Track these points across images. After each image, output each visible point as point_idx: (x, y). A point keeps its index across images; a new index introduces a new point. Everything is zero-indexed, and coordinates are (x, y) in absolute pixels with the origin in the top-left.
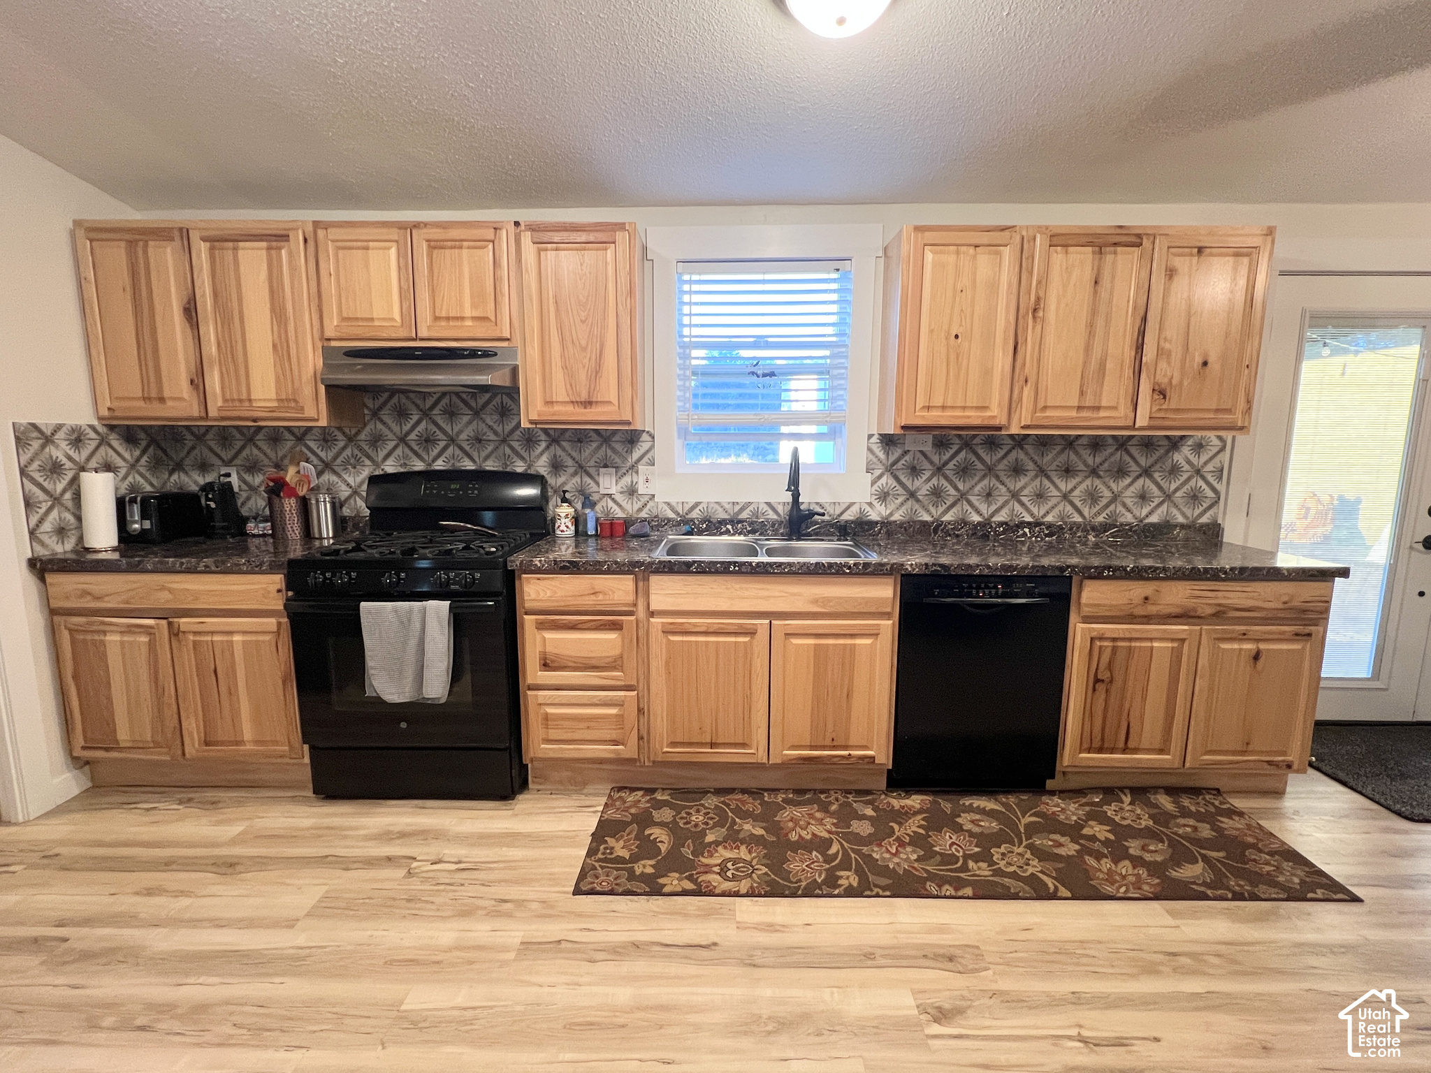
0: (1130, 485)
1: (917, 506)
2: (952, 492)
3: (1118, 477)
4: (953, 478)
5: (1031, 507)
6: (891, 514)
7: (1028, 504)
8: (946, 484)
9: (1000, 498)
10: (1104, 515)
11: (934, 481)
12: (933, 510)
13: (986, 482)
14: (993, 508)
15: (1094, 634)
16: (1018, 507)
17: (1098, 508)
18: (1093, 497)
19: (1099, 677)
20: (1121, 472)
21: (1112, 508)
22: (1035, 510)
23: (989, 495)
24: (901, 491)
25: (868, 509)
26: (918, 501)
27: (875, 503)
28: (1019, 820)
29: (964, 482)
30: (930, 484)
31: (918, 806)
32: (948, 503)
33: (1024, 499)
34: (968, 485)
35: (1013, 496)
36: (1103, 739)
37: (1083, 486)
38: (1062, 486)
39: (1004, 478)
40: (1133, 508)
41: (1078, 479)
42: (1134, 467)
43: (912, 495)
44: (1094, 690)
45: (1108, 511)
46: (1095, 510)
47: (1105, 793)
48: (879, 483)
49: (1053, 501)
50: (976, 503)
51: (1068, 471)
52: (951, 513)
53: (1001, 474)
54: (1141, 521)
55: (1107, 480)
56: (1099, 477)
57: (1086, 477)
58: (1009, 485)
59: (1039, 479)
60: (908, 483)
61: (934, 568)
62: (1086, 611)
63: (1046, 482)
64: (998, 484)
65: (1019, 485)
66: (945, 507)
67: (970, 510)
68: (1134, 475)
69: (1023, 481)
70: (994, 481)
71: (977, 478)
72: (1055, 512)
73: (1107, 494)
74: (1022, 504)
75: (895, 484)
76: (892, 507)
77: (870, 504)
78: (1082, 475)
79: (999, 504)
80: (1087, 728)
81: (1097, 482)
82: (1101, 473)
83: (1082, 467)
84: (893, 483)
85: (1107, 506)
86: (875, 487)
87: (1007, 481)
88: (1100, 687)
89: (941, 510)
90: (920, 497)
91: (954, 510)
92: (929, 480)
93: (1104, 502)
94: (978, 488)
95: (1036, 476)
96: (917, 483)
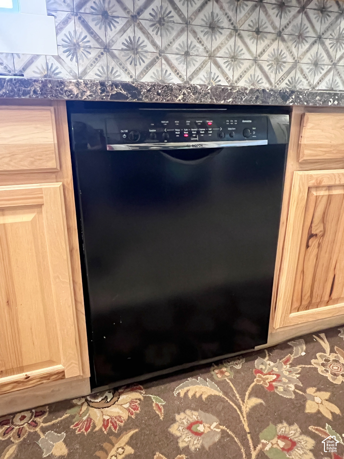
0: (307, 51)
1: (113, 63)
2: (150, 48)
3: (299, 43)
4: (150, 30)
5: (226, 70)
6: (85, 72)
7: (224, 66)
8: (143, 38)
9: (198, 58)
10: (286, 81)
11: (129, 32)
12: (130, 68)
13: (183, 38)
14: (192, 69)
15: (312, 183)
16: (214, 69)
17: (282, 73)
18: (278, 62)
19: (314, 232)
20: (300, 37)
21: (292, 74)
22: (230, 74)
23: (187, 54)
24: (93, 43)
25: (56, 64)
26: (113, 56)
27: (64, 56)
28: (240, 408)
29: (161, 35)
30: (125, 36)
31: (125, 416)
32: (147, 61)
33: (220, 61)
34: (166, 42)
35: (210, 57)
36: (311, 296)
37: (270, 50)
38: (253, 48)
39: (201, 35)
40: (309, 75)
41: (267, 42)
42: (311, 33)
43: (106, 49)
44: (308, 246)
45: (289, 78)
46: (280, 75)
47: (306, 343)
48: (65, 31)
49: (246, 64)
50: (175, 63)
51: (258, 32)
52: (151, 72)
53: (198, 30)
54: (314, 88)
55: (290, 44)
56: (283, 40)
57: (274, 40)
58: (206, 43)
59: (233, 39)
60: (100, 33)
61: (115, 90)
62: (307, 154)
63: (239, 43)
64: (195, 42)
65: (216, 44)
66: (144, 65)
67: (170, 71)
68: (311, 40)
69: (220, 39)
70: (191, 38)
71: (174, 33)
72: (247, 77)
73: (290, 59)
74: (218, 66)
75: (85, 33)
76: (84, 63)
77: (58, 58)
78: (270, 36)
79: (197, 65)
80: (299, 287)
81: (282, 46)
82: (286, 37)
83: (270, 29)
84: (80, 29)
85: (289, 72)
86: (61, 36)
87: (204, 39)
88: (314, 242)
89: (140, 68)
90: (116, 52)
91: (153, 70)
92: (123, 30)
93: (287, 67)
94: (176, 45)
95: (231, 36)
96: (112, 33)
